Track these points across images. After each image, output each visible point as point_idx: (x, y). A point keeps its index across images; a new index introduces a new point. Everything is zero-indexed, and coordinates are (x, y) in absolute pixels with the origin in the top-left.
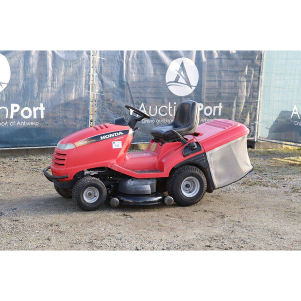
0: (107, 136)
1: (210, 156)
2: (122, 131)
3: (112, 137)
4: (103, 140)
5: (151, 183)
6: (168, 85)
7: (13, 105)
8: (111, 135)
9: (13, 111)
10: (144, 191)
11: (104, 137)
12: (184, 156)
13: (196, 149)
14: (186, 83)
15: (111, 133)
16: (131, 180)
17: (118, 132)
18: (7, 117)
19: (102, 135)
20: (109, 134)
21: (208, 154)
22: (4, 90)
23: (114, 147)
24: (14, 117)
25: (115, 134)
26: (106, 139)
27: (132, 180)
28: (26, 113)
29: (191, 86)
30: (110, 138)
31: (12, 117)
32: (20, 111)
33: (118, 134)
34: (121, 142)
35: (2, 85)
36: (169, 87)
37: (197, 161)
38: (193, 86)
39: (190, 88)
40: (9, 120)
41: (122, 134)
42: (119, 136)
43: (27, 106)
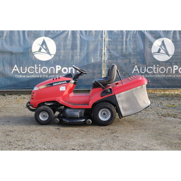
0: (57, 84)
1: (119, 97)
2: (66, 81)
3: (60, 84)
4: (55, 85)
5: (81, 111)
6: (153, 54)
7: (57, 66)
8: (59, 83)
9: (57, 70)
10: (74, 116)
11: (55, 84)
12: (101, 96)
13: (109, 92)
14: (165, 53)
15: (60, 82)
16: (68, 109)
17: (64, 81)
18: (54, 73)
19: (54, 83)
20: (58, 82)
21: (117, 96)
22: (53, 58)
23: (61, 89)
24: (58, 72)
25: (62, 82)
26: (56, 85)
27: (70, 109)
28: (65, 70)
29: (169, 55)
30: (59, 84)
31: (57, 72)
32: (61, 69)
33: (63, 82)
34: (65, 87)
35: (52, 55)
36: (154, 56)
37: (109, 100)
38: (170, 55)
39: (168, 56)
40: (55, 74)
41: (66, 82)
42: (64, 83)
43: (65, 67)
